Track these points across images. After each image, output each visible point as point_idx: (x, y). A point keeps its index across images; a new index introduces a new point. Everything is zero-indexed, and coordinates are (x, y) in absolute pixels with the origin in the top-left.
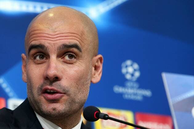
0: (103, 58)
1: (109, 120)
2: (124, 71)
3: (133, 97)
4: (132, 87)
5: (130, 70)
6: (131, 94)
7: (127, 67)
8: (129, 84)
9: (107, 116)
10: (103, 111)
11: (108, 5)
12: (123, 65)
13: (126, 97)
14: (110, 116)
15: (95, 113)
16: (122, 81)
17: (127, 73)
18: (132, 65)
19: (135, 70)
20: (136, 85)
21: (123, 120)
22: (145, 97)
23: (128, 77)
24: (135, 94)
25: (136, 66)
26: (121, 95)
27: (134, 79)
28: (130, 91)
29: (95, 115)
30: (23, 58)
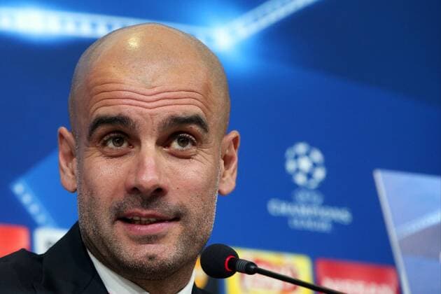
0: (239, 138)
1: (257, 275)
2: (291, 166)
3: (310, 225)
4: (309, 203)
5: (305, 164)
6: (306, 218)
7: (296, 157)
8: (301, 196)
9: (253, 267)
10: (244, 255)
11: (256, 20)
12: (289, 153)
13: (296, 223)
14: (260, 266)
15: (228, 259)
16: (287, 190)
17: (298, 170)
18: (308, 154)
19: (315, 165)
20: (317, 198)
21: (289, 275)
22: (336, 225)
23: (300, 179)
24: (316, 219)
25: (317, 156)
26: (284, 220)
27: (314, 184)
28: (304, 211)
29: (226, 265)
30: (62, 136)
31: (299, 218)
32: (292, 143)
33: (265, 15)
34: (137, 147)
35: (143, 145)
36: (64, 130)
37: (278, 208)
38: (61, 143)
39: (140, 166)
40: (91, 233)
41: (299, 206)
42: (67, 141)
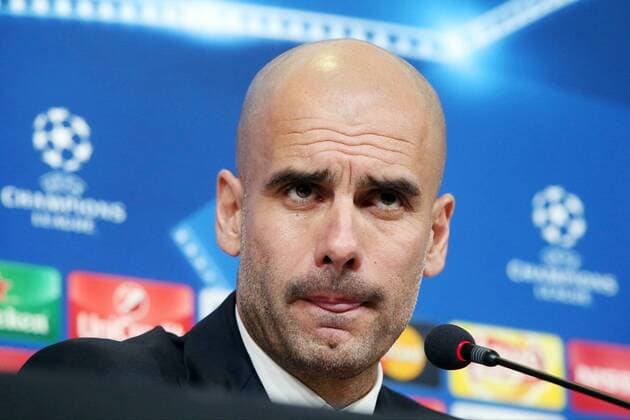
0: (454, 205)
2: (539, 217)
3: (562, 296)
4: (562, 267)
5: (558, 215)
6: (557, 287)
7: (547, 205)
8: (552, 257)
9: (493, 357)
12: (538, 200)
13: (544, 293)
16: (533, 247)
17: (548, 223)
18: (562, 202)
19: (571, 216)
20: (573, 260)
23: (551, 235)
24: (570, 287)
25: (575, 204)
26: (528, 287)
27: (570, 241)
28: (555, 276)
29: (458, 354)
30: (223, 182)
31: (549, 286)
32: (542, 186)
33: (512, 15)
34: (328, 203)
35: (337, 199)
36: (227, 174)
37: (520, 271)
38: (221, 191)
39: (332, 226)
40: (263, 310)
41: (549, 270)
42: (231, 188)
